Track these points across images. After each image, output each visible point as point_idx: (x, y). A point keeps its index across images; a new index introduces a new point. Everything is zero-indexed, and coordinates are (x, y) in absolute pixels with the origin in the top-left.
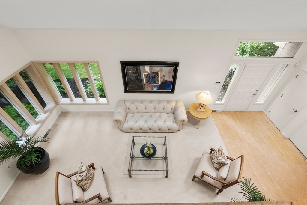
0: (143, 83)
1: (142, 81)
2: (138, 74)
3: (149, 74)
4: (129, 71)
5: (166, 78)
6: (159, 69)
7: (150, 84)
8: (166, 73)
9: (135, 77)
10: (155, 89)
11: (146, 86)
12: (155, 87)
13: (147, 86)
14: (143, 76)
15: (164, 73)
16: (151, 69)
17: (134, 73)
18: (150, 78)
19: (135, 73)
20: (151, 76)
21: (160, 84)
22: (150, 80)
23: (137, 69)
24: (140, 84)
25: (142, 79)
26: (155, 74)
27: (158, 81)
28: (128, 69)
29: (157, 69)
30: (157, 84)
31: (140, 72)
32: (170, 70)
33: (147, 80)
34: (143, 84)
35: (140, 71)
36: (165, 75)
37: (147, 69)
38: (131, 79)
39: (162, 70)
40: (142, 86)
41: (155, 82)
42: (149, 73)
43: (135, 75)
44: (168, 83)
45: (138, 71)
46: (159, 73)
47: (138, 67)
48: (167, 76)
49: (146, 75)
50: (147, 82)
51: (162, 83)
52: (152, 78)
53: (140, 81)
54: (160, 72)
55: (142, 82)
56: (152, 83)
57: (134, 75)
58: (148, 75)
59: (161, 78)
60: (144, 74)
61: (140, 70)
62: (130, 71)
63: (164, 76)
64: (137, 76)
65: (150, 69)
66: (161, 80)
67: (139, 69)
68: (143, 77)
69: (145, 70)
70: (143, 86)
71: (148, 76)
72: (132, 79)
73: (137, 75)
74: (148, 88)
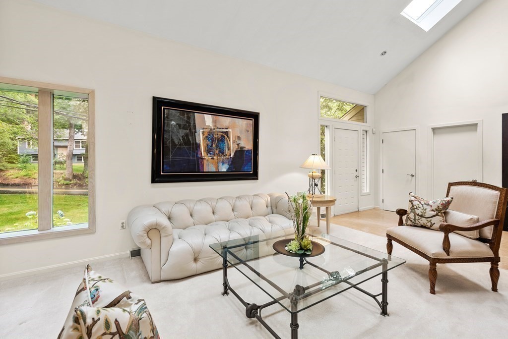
0: (199, 153)
1: (198, 146)
2: (190, 130)
3: (211, 133)
4: (172, 120)
5: (242, 144)
6: (229, 123)
7: (214, 154)
8: (241, 132)
9: (182, 137)
10: (224, 168)
11: (205, 162)
12: (223, 163)
13: (207, 161)
14: (199, 135)
15: (238, 132)
16: (216, 120)
17: (182, 126)
18: (213, 141)
19: (184, 128)
20: (216, 136)
21: (232, 156)
22: (214, 146)
23: (189, 118)
24: (193, 156)
25: (197, 142)
26: (223, 132)
27: (229, 149)
28: (170, 117)
29: (225, 121)
30: (226, 155)
31: (195, 126)
32: (247, 126)
33: (207, 145)
34: (199, 156)
35: (195, 123)
36: (239, 135)
37: (208, 119)
38: (172, 140)
39: (234, 126)
40: (198, 160)
41: (222, 152)
42: (211, 129)
43: (182, 133)
44: (246, 154)
45: (189, 123)
46: (230, 130)
47: (192, 114)
48: (243, 137)
49: (206, 134)
50: (209, 150)
51: (236, 152)
52: (218, 141)
53: (193, 148)
54: (232, 129)
55: (197, 149)
56: (217, 154)
57: (180, 131)
58: (209, 133)
59: (234, 142)
60: (201, 130)
61: (194, 120)
62: (173, 122)
63: (239, 138)
64: (187, 135)
65: (214, 122)
66: (233, 147)
67: (192, 118)
68: (200, 139)
69: (204, 122)
70: (200, 160)
71: (210, 136)
72: (176, 142)
73: (188, 131)
74: (209, 167)
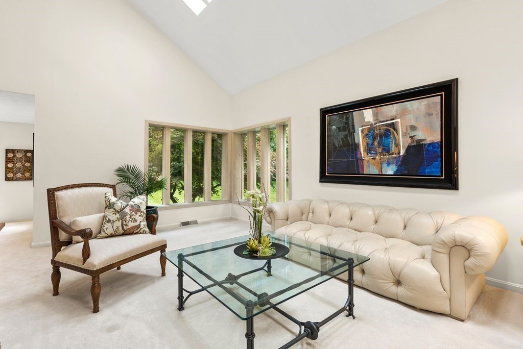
0: (359, 153)
1: (357, 146)
2: (349, 131)
3: (371, 129)
4: (333, 126)
5: (420, 135)
6: (397, 111)
7: (376, 154)
8: (417, 119)
9: (342, 139)
10: (390, 171)
11: (365, 163)
12: (389, 164)
13: (368, 161)
14: (358, 134)
15: (411, 120)
16: (377, 113)
17: (342, 128)
18: (374, 138)
19: (344, 130)
20: (378, 132)
21: (401, 154)
22: (376, 143)
23: (347, 119)
24: (353, 157)
25: (356, 142)
26: (387, 125)
27: (397, 145)
28: (331, 123)
29: (390, 110)
30: (392, 154)
31: (353, 126)
32: (428, 106)
33: (367, 144)
34: (358, 156)
35: (353, 123)
36: (414, 124)
37: (368, 115)
38: (334, 144)
39: (403, 113)
40: (357, 161)
41: (387, 150)
42: (371, 125)
43: (342, 134)
44: (427, 150)
45: (348, 123)
46: (399, 120)
47: (350, 114)
48: (420, 126)
49: (366, 132)
50: (369, 150)
51: (409, 149)
52: (381, 137)
53: (352, 149)
54: (400, 118)
55: (356, 150)
56: (380, 153)
57: (340, 133)
58: (369, 130)
59: (404, 134)
60: (360, 129)
61: (353, 120)
62: (334, 127)
63: (413, 128)
64: (346, 136)
65: (375, 115)
66: (403, 142)
67: (350, 118)
68: (360, 138)
69: (364, 118)
70: (359, 161)
71: (371, 133)
72: (337, 145)
73: (347, 132)
74: (371, 169)
